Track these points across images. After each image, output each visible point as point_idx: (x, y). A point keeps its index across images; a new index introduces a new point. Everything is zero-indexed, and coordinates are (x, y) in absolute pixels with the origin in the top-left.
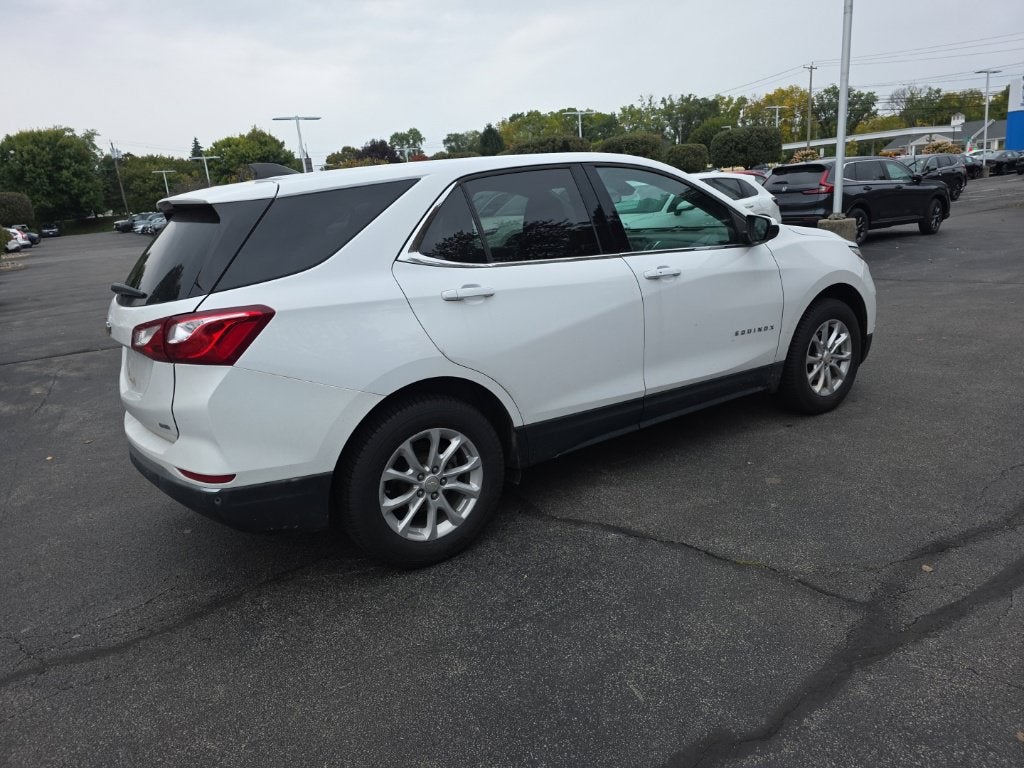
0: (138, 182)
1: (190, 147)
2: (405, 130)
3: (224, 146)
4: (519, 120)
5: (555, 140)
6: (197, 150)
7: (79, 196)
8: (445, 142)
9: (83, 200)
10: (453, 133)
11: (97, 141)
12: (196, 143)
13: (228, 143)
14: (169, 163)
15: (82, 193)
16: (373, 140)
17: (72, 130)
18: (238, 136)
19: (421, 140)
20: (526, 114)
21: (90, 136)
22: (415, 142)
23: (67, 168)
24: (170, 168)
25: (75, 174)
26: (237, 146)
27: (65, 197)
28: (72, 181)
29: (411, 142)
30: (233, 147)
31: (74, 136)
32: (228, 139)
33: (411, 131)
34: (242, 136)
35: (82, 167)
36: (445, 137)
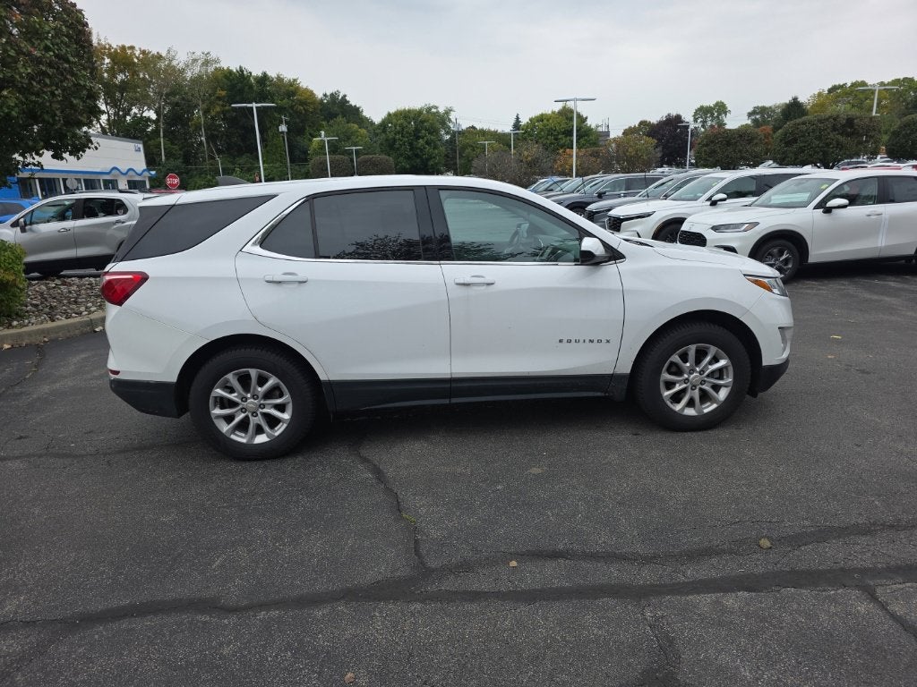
0: (469, 150)
1: (513, 121)
2: (711, 103)
3: (538, 121)
4: (839, 91)
5: (838, 116)
6: (517, 125)
7: (428, 160)
8: (750, 115)
9: (431, 163)
10: (760, 105)
11: (452, 116)
12: (518, 118)
13: (541, 118)
14: (495, 135)
15: (431, 158)
16: (669, 115)
17: (436, 108)
18: (550, 112)
19: (726, 113)
20: (849, 85)
21: (448, 112)
22: (719, 114)
23: (423, 138)
24: (494, 139)
25: (427, 143)
26: (548, 120)
27: (418, 160)
28: (425, 148)
29: (716, 114)
30: (545, 121)
31: (438, 112)
32: (542, 115)
33: (717, 104)
34: (553, 113)
35: (432, 137)
36: (750, 110)
